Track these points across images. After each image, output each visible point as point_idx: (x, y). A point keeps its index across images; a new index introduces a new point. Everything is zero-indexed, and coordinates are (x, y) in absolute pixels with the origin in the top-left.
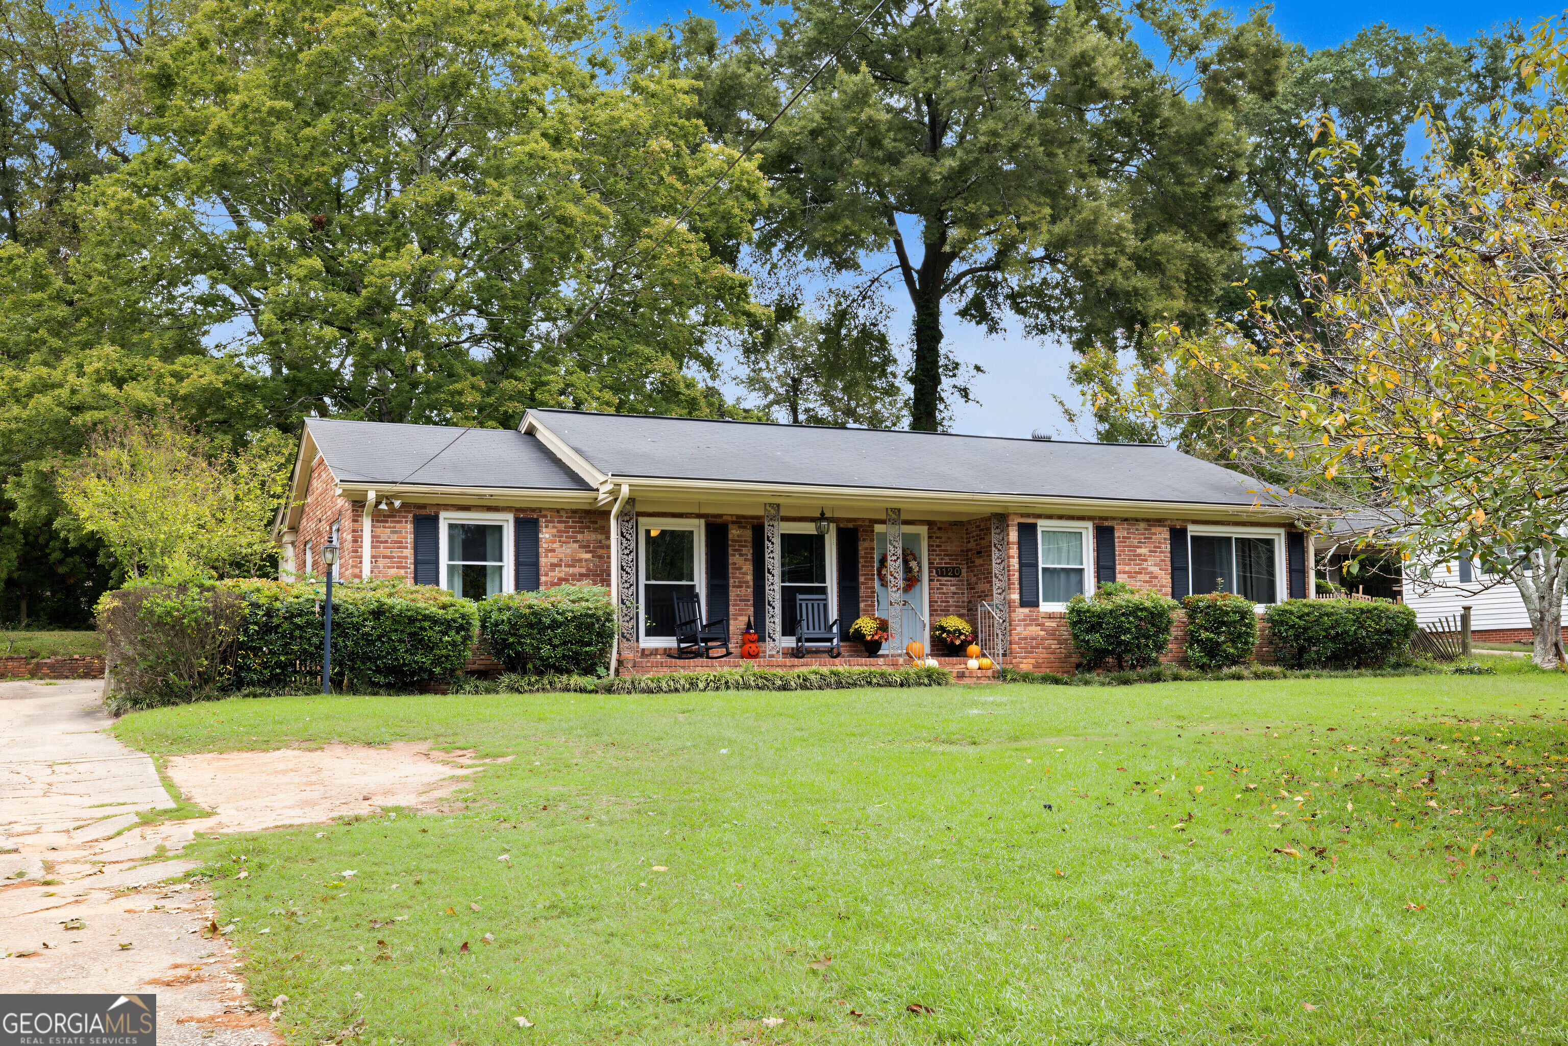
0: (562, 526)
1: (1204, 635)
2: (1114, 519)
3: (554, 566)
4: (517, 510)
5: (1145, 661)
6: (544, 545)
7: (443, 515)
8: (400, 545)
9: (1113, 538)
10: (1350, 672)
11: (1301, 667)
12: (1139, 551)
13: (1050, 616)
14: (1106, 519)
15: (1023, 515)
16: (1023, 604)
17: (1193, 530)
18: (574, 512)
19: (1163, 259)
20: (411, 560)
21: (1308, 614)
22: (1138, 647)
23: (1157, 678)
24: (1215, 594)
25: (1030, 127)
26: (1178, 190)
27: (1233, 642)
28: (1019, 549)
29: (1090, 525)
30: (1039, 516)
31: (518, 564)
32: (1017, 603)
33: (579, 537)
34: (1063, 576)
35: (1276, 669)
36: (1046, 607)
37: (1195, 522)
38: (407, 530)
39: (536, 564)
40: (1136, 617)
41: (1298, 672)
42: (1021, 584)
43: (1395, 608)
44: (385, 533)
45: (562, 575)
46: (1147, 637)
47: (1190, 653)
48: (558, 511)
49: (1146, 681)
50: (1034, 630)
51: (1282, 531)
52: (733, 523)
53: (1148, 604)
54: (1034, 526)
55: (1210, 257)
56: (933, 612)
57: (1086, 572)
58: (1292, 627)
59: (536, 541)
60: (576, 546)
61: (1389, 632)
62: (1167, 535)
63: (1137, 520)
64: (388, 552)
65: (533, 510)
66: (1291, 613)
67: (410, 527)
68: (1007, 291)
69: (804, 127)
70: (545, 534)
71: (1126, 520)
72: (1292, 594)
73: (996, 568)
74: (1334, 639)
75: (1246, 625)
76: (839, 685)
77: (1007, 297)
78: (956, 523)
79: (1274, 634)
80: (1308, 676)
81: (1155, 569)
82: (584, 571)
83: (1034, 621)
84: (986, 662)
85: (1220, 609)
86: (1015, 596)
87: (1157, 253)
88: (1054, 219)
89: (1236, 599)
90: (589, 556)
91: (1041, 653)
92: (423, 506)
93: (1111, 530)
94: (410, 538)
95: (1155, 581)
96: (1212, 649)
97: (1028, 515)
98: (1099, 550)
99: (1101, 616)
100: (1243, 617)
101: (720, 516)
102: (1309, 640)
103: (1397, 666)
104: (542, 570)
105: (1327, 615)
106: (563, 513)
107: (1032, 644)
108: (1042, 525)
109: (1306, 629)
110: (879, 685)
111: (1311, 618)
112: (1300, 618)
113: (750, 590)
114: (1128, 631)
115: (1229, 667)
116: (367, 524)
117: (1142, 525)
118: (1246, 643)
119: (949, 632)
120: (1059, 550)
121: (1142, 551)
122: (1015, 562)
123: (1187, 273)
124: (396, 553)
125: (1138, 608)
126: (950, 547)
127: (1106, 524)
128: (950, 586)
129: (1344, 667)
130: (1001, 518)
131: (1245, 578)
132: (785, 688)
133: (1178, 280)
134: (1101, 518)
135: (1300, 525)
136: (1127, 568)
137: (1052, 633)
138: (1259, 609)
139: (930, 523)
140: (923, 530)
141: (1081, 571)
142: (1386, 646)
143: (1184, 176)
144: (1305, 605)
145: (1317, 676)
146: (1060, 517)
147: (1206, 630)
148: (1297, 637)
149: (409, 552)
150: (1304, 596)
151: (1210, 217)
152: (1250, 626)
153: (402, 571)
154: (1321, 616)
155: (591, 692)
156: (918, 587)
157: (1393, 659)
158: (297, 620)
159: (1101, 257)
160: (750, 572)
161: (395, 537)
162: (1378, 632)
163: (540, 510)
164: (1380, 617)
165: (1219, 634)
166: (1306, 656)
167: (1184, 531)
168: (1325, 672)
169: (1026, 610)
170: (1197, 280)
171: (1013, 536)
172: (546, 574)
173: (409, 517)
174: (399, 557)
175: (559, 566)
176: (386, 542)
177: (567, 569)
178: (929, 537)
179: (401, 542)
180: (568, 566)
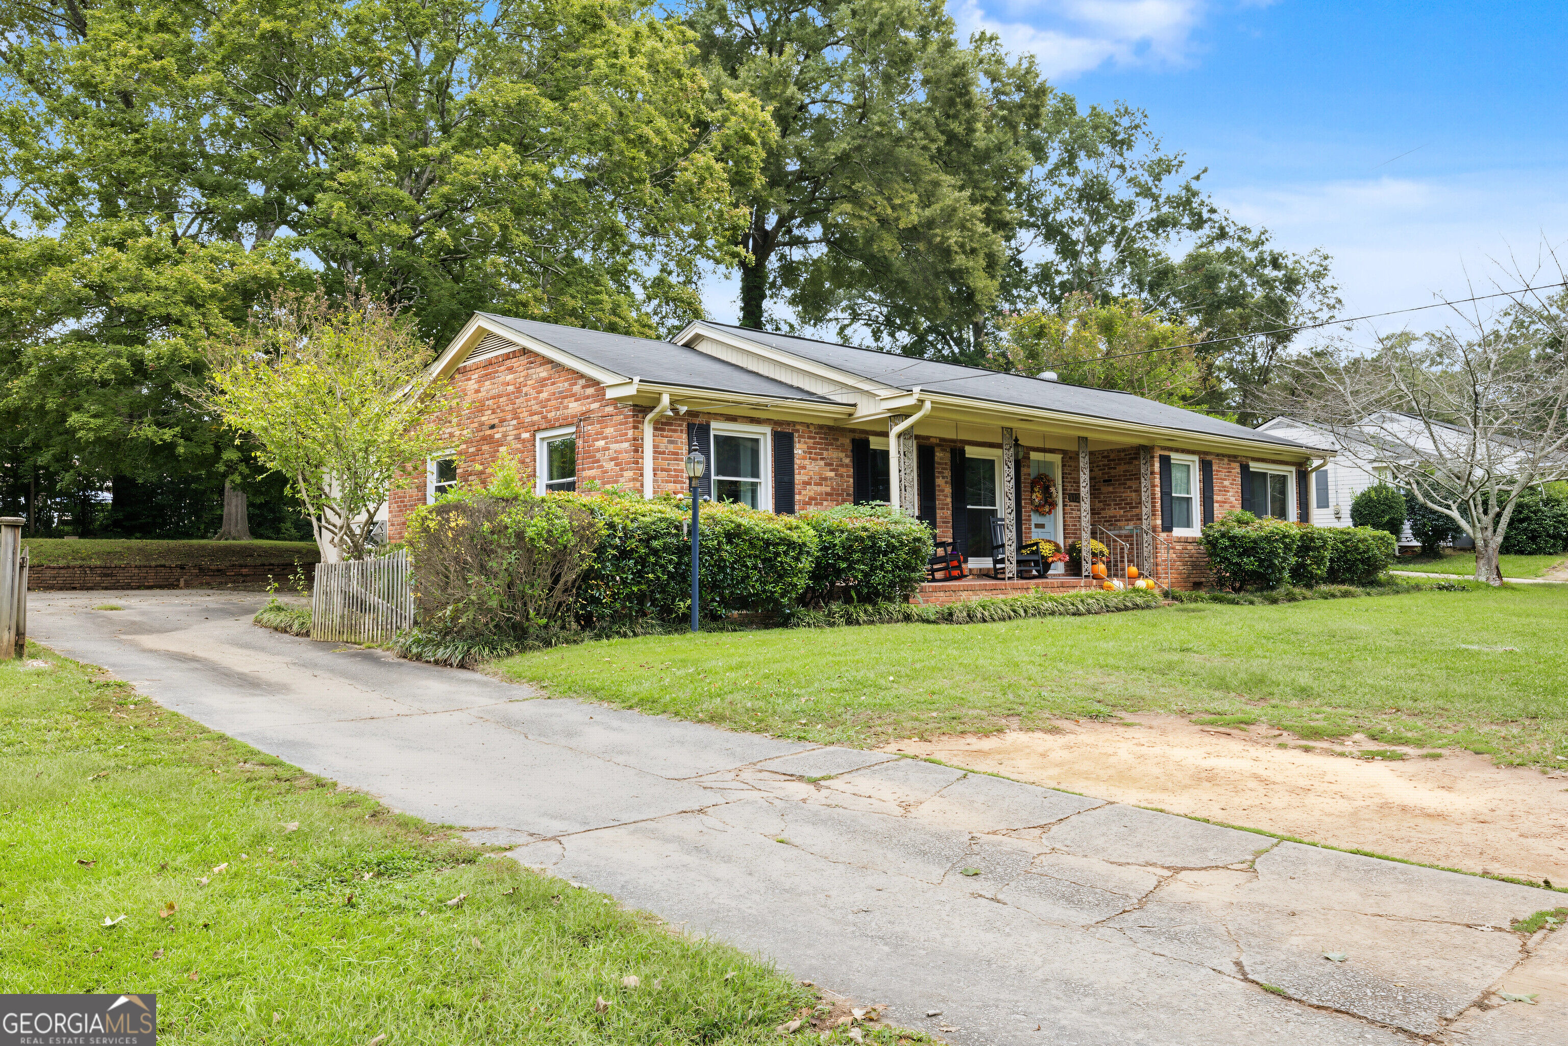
0: (811, 442)
2: (1211, 455)
3: (805, 484)
4: (774, 422)
6: (797, 462)
7: (713, 425)
8: (676, 456)
9: (1211, 471)
12: (1224, 483)
13: (1180, 541)
14: (1207, 452)
15: (1162, 448)
16: (1163, 529)
17: (1251, 466)
18: (821, 427)
20: (685, 474)
28: (1161, 479)
29: (1196, 458)
30: (1171, 449)
31: (776, 481)
33: (825, 453)
36: (1177, 532)
37: (1252, 458)
38: (682, 441)
39: (791, 484)
45: (812, 494)
48: (808, 426)
51: (1293, 467)
52: (938, 445)
54: (1169, 458)
56: (1066, 533)
59: (791, 457)
60: (822, 463)
62: (1239, 470)
63: (1222, 456)
64: (667, 464)
65: (788, 423)
67: (684, 437)
70: (799, 450)
71: (1217, 456)
73: (1144, 496)
81: (1233, 499)
82: (828, 489)
83: (1171, 545)
84: (1150, 582)
86: (1159, 522)
90: (832, 474)
92: (698, 414)
93: (1210, 464)
94: (685, 450)
97: (1165, 448)
98: (1204, 481)
101: (928, 438)
104: (797, 487)
106: (812, 428)
108: (1174, 458)
113: (949, 512)
116: (648, 430)
117: (1226, 459)
121: (1226, 483)
122: (1158, 491)
124: (673, 465)
127: (1208, 457)
130: (1146, 450)
134: (1203, 453)
136: (1218, 498)
139: (1064, 452)
140: (1058, 459)
141: (1188, 500)
146: (1182, 450)
149: (684, 465)
153: (678, 486)
155: (934, 622)
156: (1055, 511)
158: (655, 544)
160: (949, 495)
161: (671, 448)
163: (794, 423)
167: (1247, 466)
171: (1157, 466)
172: (800, 493)
173: (681, 425)
174: (675, 470)
175: (810, 484)
176: (664, 453)
177: (816, 488)
178: (1063, 466)
179: (677, 454)
180: (816, 484)
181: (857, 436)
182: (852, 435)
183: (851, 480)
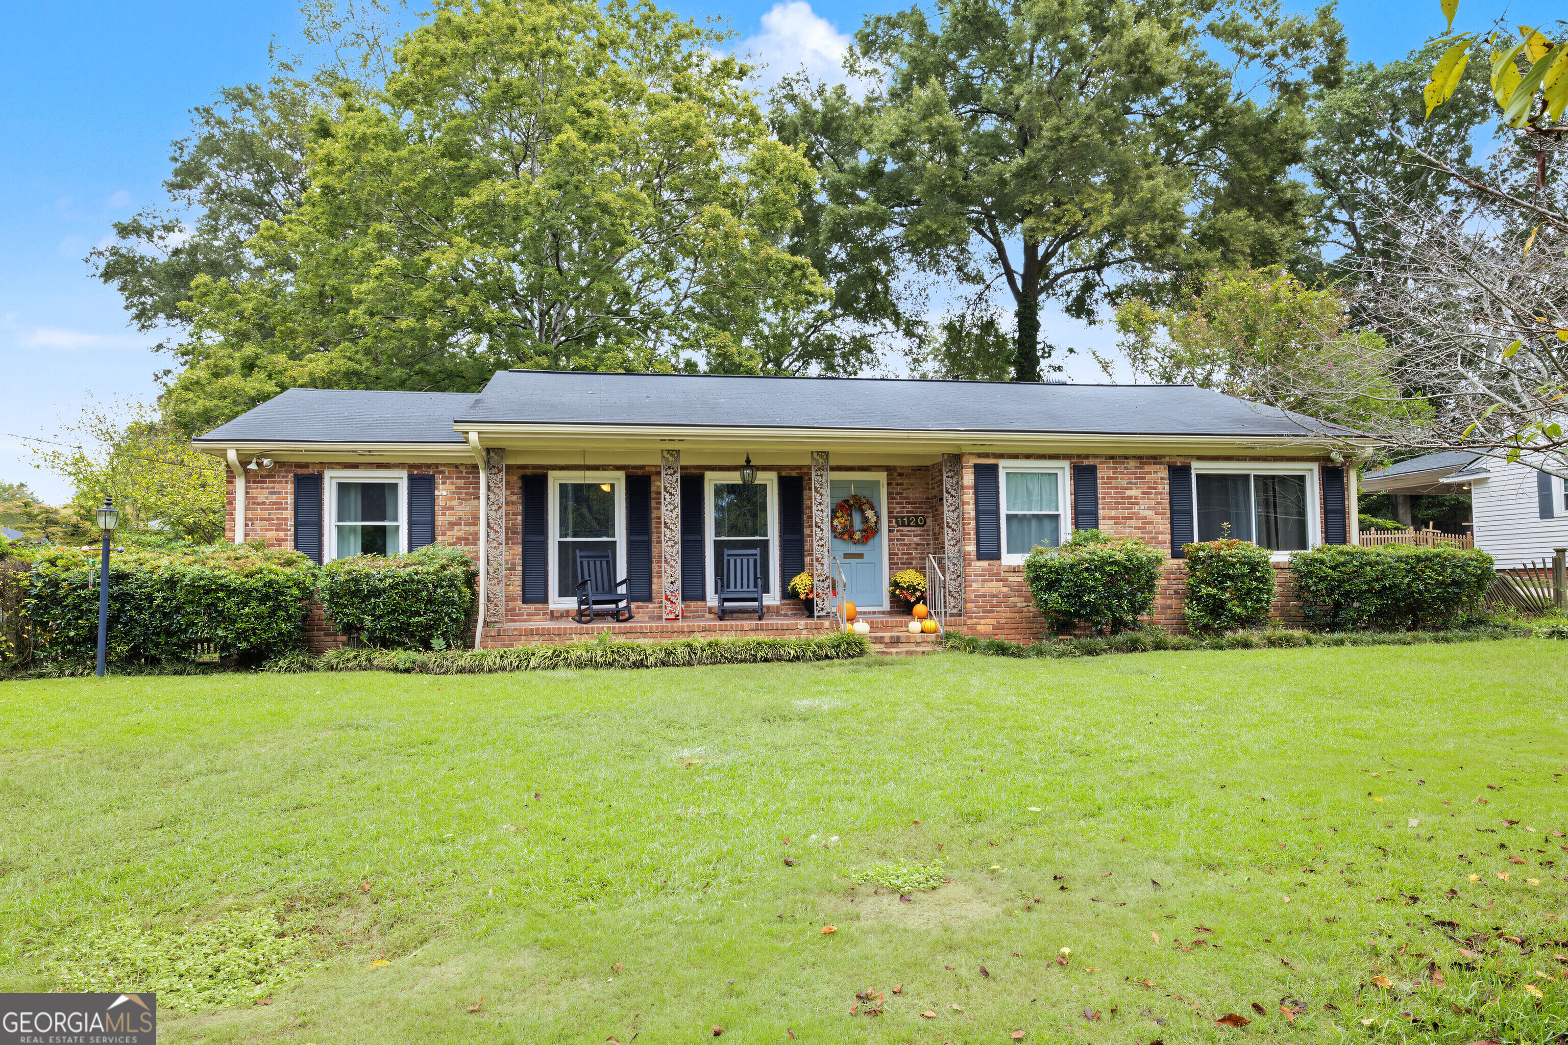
0: (461, 482)
1: (1205, 590)
2: (1096, 456)
3: (452, 525)
4: (411, 467)
5: (1118, 625)
6: (440, 503)
7: (328, 474)
8: (279, 506)
9: (1095, 478)
10: (1399, 635)
11: (1334, 627)
12: (1128, 493)
13: (1014, 570)
14: (1087, 457)
15: (980, 455)
16: (980, 557)
17: (1198, 468)
19: (1226, 235)
20: (291, 522)
21: (1344, 564)
22: (1109, 608)
23: (1133, 647)
24: (1222, 541)
25: (1089, 118)
26: (1244, 175)
27: (1242, 600)
28: (976, 494)
29: (1066, 464)
30: (1001, 456)
31: (411, 523)
32: (973, 556)
34: (1034, 524)
35: (1298, 633)
36: (1010, 559)
37: (1200, 458)
38: (287, 491)
39: (432, 523)
40: (1103, 572)
41: (1328, 636)
42: (978, 534)
43: (1466, 554)
44: (262, 494)
45: (461, 534)
46: (1120, 597)
47: (1188, 612)
48: (457, 466)
49: (1117, 649)
50: (994, 586)
51: (1315, 467)
52: (657, 474)
53: (1120, 557)
54: (995, 467)
55: (1274, 232)
56: (892, 564)
57: (1062, 518)
58: (1325, 578)
59: (432, 499)
61: (1455, 583)
62: (1165, 473)
63: (1126, 457)
64: (265, 514)
65: (429, 466)
66: (1322, 562)
67: (290, 487)
68: (1105, 290)
69: (886, 141)
70: (442, 491)
71: (1112, 457)
72: (1328, 539)
73: (948, 515)
74: (1380, 594)
75: (1256, 579)
76: (715, 660)
77: (1106, 295)
78: (919, 468)
79: (1301, 588)
80: (1341, 643)
81: (1150, 514)
83: (995, 575)
84: (930, 624)
85: (1224, 560)
86: (971, 548)
87: (1221, 230)
88: (1117, 203)
89: (1252, 548)
91: (1004, 614)
92: (306, 465)
93: (1093, 470)
94: (290, 499)
95: (1149, 528)
96: (1216, 608)
97: (987, 455)
98: (1076, 493)
99: (1059, 571)
100: (1253, 569)
101: (642, 467)
102: (1347, 594)
103: (1467, 625)
104: (438, 531)
105: (1369, 564)
106: (462, 469)
107: (990, 605)
108: (1005, 466)
109: (1341, 582)
110: (766, 660)
111: (1349, 568)
112: (1333, 568)
114: (1093, 590)
115: (1234, 630)
116: (240, 484)
117: (1132, 463)
118: (1259, 601)
119: (902, 588)
120: (1029, 493)
121: (1133, 493)
122: (970, 510)
123: (1252, 247)
124: (275, 514)
125: (1106, 562)
126: (912, 495)
127: (1086, 462)
128: (913, 536)
129: (1392, 629)
130: (955, 460)
131: (1268, 519)
132: (639, 664)
133: (1243, 253)
134: (1079, 456)
135: (1338, 458)
136: (1113, 513)
137: (1018, 591)
138: (1280, 557)
139: (888, 469)
140: (882, 477)
141: (1056, 517)
142: (1451, 602)
143: (1250, 162)
144: (1341, 553)
145: (1355, 643)
146: (1028, 457)
147: (1209, 585)
148: (1330, 591)
149: (289, 514)
150: (1344, 540)
151: (1276, 198)
152: (1263, 580)
153: (282, 534)
154: (1362, 566)
156: (876, 539)
157: (1461, 614)
159: (1159, 232)
161: (274, 498)
162: (1440, 584)
163: (437, 466)
164: (1443, 567)
165: (1224, 590)
166: (1342, 615)
167: (1186, 469)
168: (1367, 635)
169: (984, 564)
170: (1262, 254)
171: (968, 478)
172: (444, 534)
173: (286, 477)
174: (278, 519)
175: (460, 524)
176: (264, 503)
177: (467, 528)
178: (889, 484)
179: (281, 503)
180: (467, 524)
181: (528, 472)
182: (521, 472)
183: (520, 518)
